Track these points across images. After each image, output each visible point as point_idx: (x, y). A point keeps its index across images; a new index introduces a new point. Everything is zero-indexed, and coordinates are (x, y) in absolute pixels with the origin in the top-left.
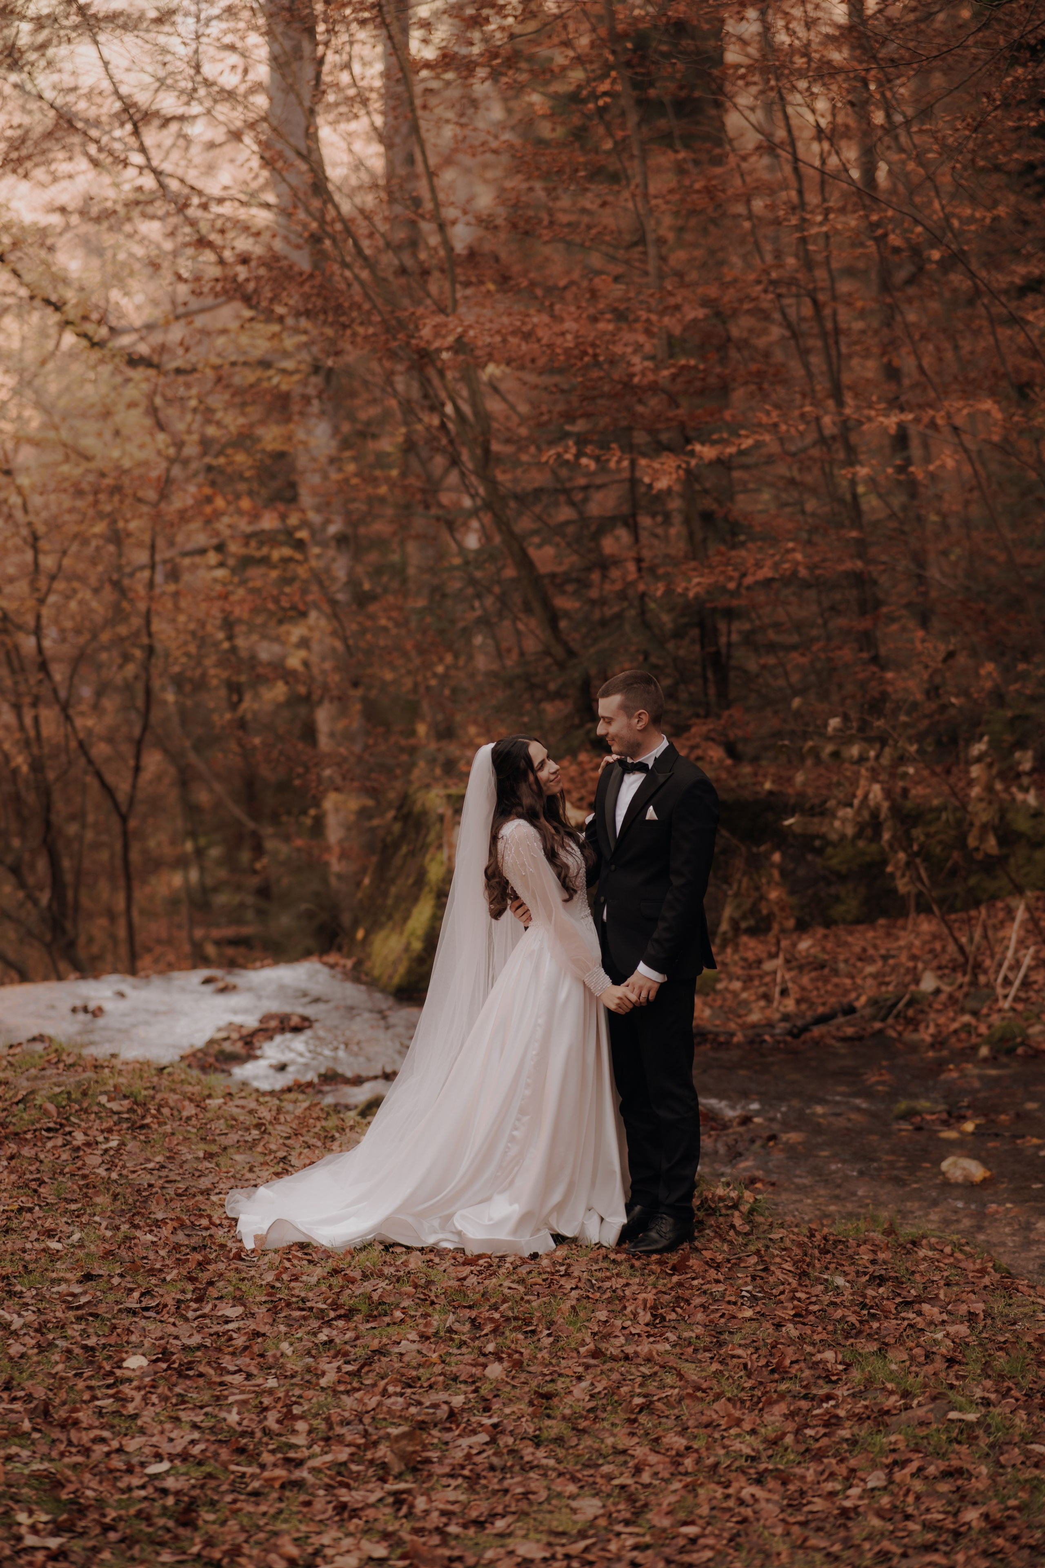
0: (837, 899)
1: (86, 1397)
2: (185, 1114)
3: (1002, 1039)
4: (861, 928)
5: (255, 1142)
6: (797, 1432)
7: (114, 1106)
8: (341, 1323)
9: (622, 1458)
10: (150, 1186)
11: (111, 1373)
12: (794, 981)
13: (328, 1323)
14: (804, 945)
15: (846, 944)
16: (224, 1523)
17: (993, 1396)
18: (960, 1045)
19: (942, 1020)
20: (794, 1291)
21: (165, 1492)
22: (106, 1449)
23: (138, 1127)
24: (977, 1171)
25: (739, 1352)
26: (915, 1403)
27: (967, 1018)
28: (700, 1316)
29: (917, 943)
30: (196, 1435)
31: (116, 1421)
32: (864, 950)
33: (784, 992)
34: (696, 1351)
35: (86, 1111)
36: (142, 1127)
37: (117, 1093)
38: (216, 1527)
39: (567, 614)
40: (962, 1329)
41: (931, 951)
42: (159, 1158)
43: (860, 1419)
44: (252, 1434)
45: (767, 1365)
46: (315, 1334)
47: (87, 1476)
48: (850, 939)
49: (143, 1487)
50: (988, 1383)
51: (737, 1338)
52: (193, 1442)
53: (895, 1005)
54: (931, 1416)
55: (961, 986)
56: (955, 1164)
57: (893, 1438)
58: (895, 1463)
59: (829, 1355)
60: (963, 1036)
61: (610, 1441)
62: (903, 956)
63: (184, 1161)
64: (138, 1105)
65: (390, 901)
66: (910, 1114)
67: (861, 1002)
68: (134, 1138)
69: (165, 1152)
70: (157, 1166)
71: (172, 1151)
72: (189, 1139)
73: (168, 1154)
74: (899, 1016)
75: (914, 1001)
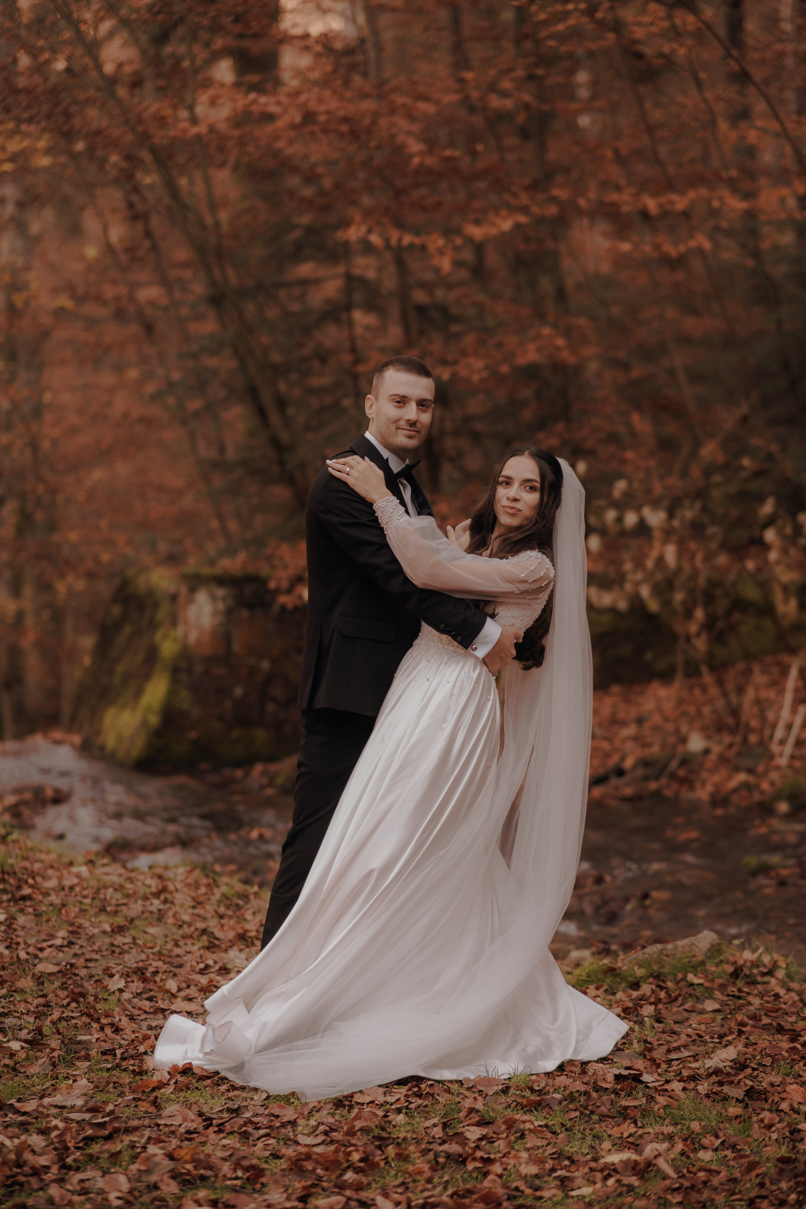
3: (792, 795)
18: (745, 803)
27: (742, 777)
29: (665, 706)
32: (613, 715)
39: (291, 401)
41: (685, 714)
42: (63, 934)
53: (664, 765)
55: (730, 746)
60: (744, 793)
62: (657, 719)
63: (93, 936)
64: (8, 874)
65: (117, 679)
66: (765, 869)
67: (629, 763)
68: (22, 911)
69: (66, 926)
70: (65, 943)
71: (72, 924)
72: (86, 910)
73: (70, 929)
74: (673, 776)
75: (685, 762)
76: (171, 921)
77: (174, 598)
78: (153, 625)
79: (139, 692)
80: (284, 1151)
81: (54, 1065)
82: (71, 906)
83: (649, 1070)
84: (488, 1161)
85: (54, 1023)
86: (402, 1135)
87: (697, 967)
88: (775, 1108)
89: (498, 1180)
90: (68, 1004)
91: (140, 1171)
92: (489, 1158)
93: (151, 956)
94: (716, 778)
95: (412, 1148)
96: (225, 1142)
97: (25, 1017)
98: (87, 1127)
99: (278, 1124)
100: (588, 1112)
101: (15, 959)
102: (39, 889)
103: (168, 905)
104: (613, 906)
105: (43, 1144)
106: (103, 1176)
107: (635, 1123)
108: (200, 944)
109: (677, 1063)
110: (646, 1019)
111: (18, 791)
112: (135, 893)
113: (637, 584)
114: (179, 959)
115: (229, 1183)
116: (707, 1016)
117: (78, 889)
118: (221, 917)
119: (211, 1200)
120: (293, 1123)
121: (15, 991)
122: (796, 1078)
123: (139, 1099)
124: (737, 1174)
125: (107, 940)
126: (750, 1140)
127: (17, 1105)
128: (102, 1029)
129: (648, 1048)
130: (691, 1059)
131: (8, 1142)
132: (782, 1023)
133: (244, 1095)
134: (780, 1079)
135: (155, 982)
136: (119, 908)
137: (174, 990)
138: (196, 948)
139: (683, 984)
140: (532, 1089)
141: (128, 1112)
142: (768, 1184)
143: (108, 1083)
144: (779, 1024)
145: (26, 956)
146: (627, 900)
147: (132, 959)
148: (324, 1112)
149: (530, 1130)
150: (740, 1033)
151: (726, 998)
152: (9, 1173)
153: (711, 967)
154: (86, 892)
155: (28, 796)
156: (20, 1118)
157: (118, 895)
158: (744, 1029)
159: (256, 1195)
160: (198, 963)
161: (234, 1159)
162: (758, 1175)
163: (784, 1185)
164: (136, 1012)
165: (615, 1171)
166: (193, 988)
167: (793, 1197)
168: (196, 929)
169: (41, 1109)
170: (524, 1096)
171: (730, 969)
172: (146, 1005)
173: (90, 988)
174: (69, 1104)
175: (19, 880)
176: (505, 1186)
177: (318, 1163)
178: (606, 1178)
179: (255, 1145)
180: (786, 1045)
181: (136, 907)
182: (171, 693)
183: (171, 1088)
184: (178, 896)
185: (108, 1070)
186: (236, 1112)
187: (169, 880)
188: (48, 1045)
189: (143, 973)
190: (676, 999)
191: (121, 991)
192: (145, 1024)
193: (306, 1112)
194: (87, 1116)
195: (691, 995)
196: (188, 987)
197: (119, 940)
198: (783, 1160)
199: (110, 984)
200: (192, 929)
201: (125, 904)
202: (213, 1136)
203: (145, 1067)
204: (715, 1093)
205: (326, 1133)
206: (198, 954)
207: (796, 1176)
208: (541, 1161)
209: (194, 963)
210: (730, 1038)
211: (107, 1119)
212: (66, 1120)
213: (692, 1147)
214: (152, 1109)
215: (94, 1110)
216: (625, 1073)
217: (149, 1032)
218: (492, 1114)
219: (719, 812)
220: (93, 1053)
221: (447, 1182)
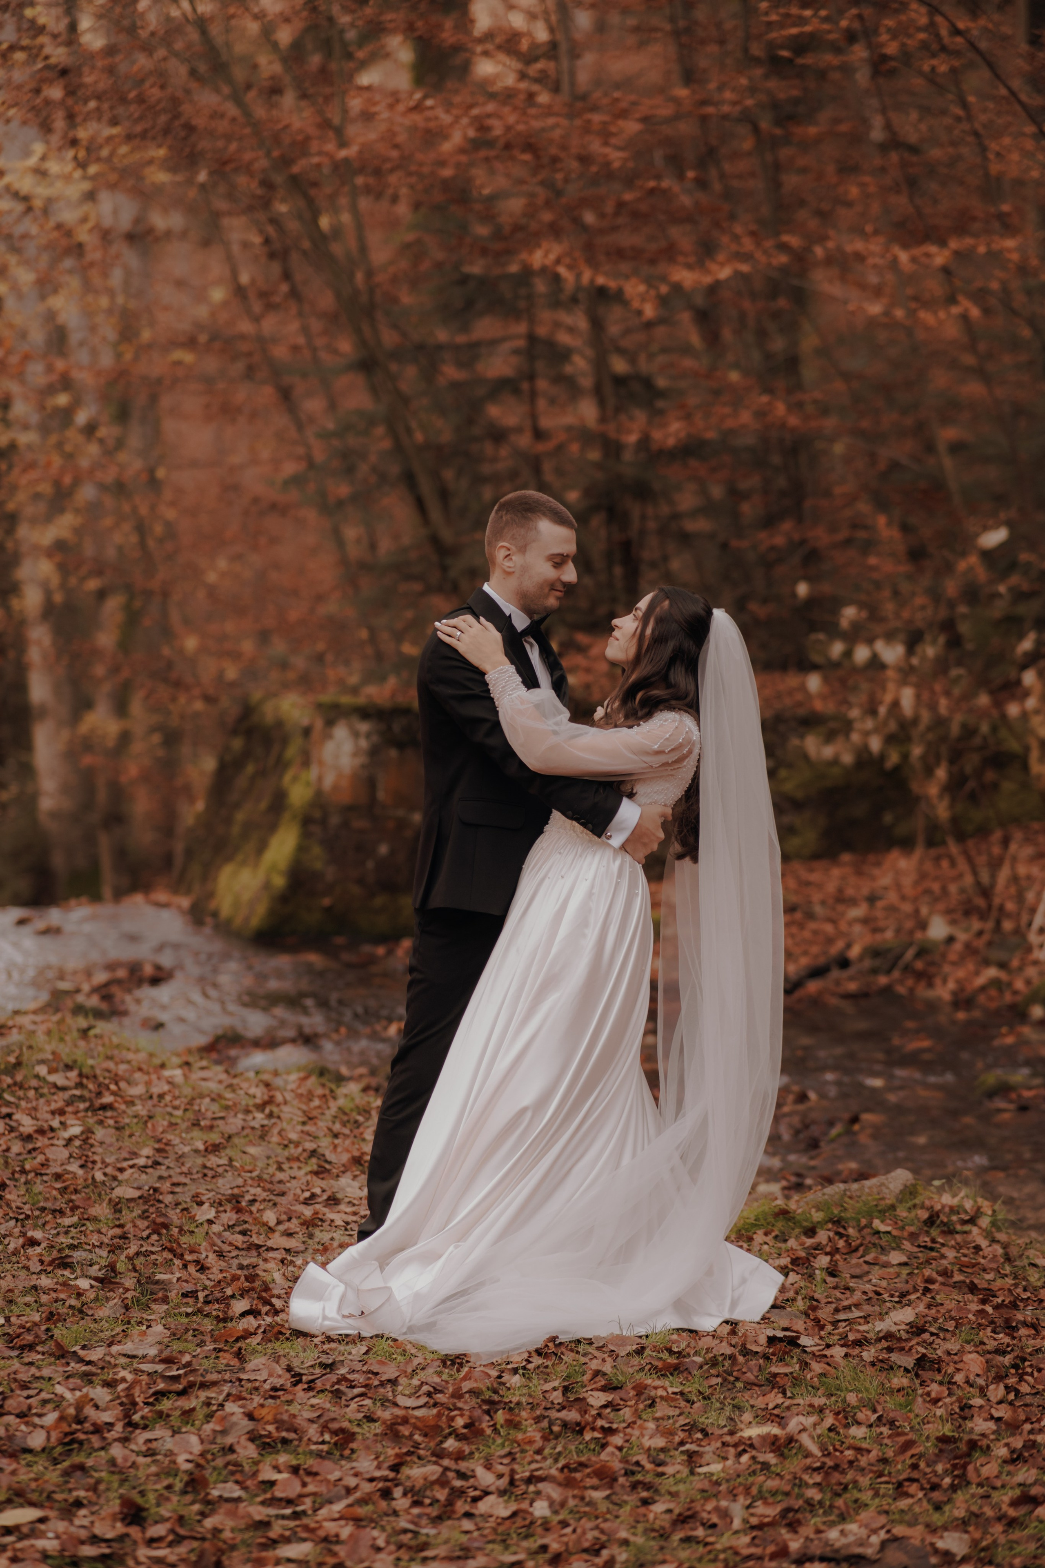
5: (267, 1129)
7: (58, 1079)
10: (154, 1190)
18: (993, 1005)
23: (99, 1108)
27: (992, 972)
29: (903, 881)
32: (840, 890)
36: (104, 1107)
37: (56, 1063)
41: (928, 892)
48: (823, 878)
53: (900, 956)
55: (980, 933)
60: (993, 992)
62: (892, 897)
63: (182, 1156)
64: (87, 1078)
65: (236, 830)
66: (1003, 1090)
67: (855, 952)
68: (101, 1122)
69: (151, 1143)
70: (150, 1163)
71: (159, 1141)
72: (176, 1124)
73: (157, 1146)
74: (908, 969)
75: (923, 951)
76: (275, 1139)
77: (307, 732)
78: (281, 765)
79: (262, 847)
80: (379, 1413)
81: (127, 1308)
82: (158, 1118)
83: (810, 1332)
84: (609, 1431)
85: (130, 1259)
86: (515, 1399)
87: (887, 1211)
88: (946, 1380)
89: (617, 1453)
90: (148, 1237)
91: (214, 1431)
92: (610, 1429)
93: (250, 1182)
94: (961, 973)
95: (524, 1414)
96: (314, 1401)
97: (97, 1250)
98: (159, 1381)
99: (376, 1383)
100: (732, 1379)
101: (90, 1181)
102: (122, 1097)
103: (273, 1121)
104: (815, 1131)
105: (108, 1398)
106: (173, 1436)
107: (784, 1393)
108: (309, 1169)
109: (844, 1324)
110: (817, 1272)
111: (111, 967)
112: (235, 1104)
113: (867, 734)
114: (281, 1186)
115: (313, 1447)
116: (891, 1270)
117: (168, 1098)
118: (336, 1136)
119: (292, 1466)
120: (394, 1382)
121: (88, 1219)
122: (976, 1346)
123: (220, 1350)
124: (890, 1453)
125: (200, 1161)
126: (912, 1416)
127: (81, 1353)
128: (185, 1266)
129: (813, 1305)
130: (862, 1321)
131: (68, 1395)
132: (976, 1281)
133: (342, 1348)
134: (958, 1347)
135: (251, 1212)
136: (216, 1123)
137: (272, 1223)
138: (302, 1172)
139: (866, 1231)
140: (670, 1351)
141: (206, 1364)
142: (922, 1465)
143: (187, 1330)
144: (972, 1282)
145: (103, 1178)
146: (831, 1124)
147: (226, 1185)
148: (430, 1371)
149: (662, 1397)
150: (926, 1290)
151: (916, 1249)
152: (67, 1429)
153: (902, 1212)
154: (177, 1103)
155: (121, 973)
156: (84, 1368)
157: (215, 1107)
158: (931, 1287)
159: (343, 1463)
160: (303, 1191)
161: (322, 1421)
162: (912, 1456)
163: (940, 1468)
164: (226, 1248)
165: (752, 1446)
166: (294, 1221)
167: (947, 1480)
168: (304, 1150)
169: (108, 1358)
170: (661, 1359)
171: (924, 1215)
172: (239, 1239)
173: (175, 1218)
174: (140, 1353)
175: (100, 1085)
176: (624, 1460)
177: (416, 1427)
178: (740, 1455)
179: (347, 1406)
180: (974, 1307)
181: (235, 1122)
182: (301, 849)
183: (258, 1338)
184: (285, 1109)
185: (187, 1315)
186: (330, 1367)
187: (278, 1089)
188: (122, 1284)
189: (238, 1202)
190: (856, 1250)
191: (210, 1222)
192: (235, 1262)
193: (409, 1370)
194: (160, 1368)
195: (874, 1245)
196: (289, 1219)
197: (213, 1161)
198: (943, 1440)
199: (199, 1213)
200: (300, 1149)
201: (222, 1118)
202: (301, 1394)
203: (230, 1313)
204: (882, 1361)
205: (429, 1394)
206: (304, 1180)
207: (956, 1458)
208: (670, 1433)
209: (299, 1191)
210: (913, 1297)
211: (181, 1372)
212: (136, 1371)
213: (844, 1421)
214: (235, 1362)
215: (169, 1361)
216: (780, 1334)
217: (239, 1272)
218: (620, 1378)
219: (961, 1016)
220: (172, 1295)
221: (560, 1453)
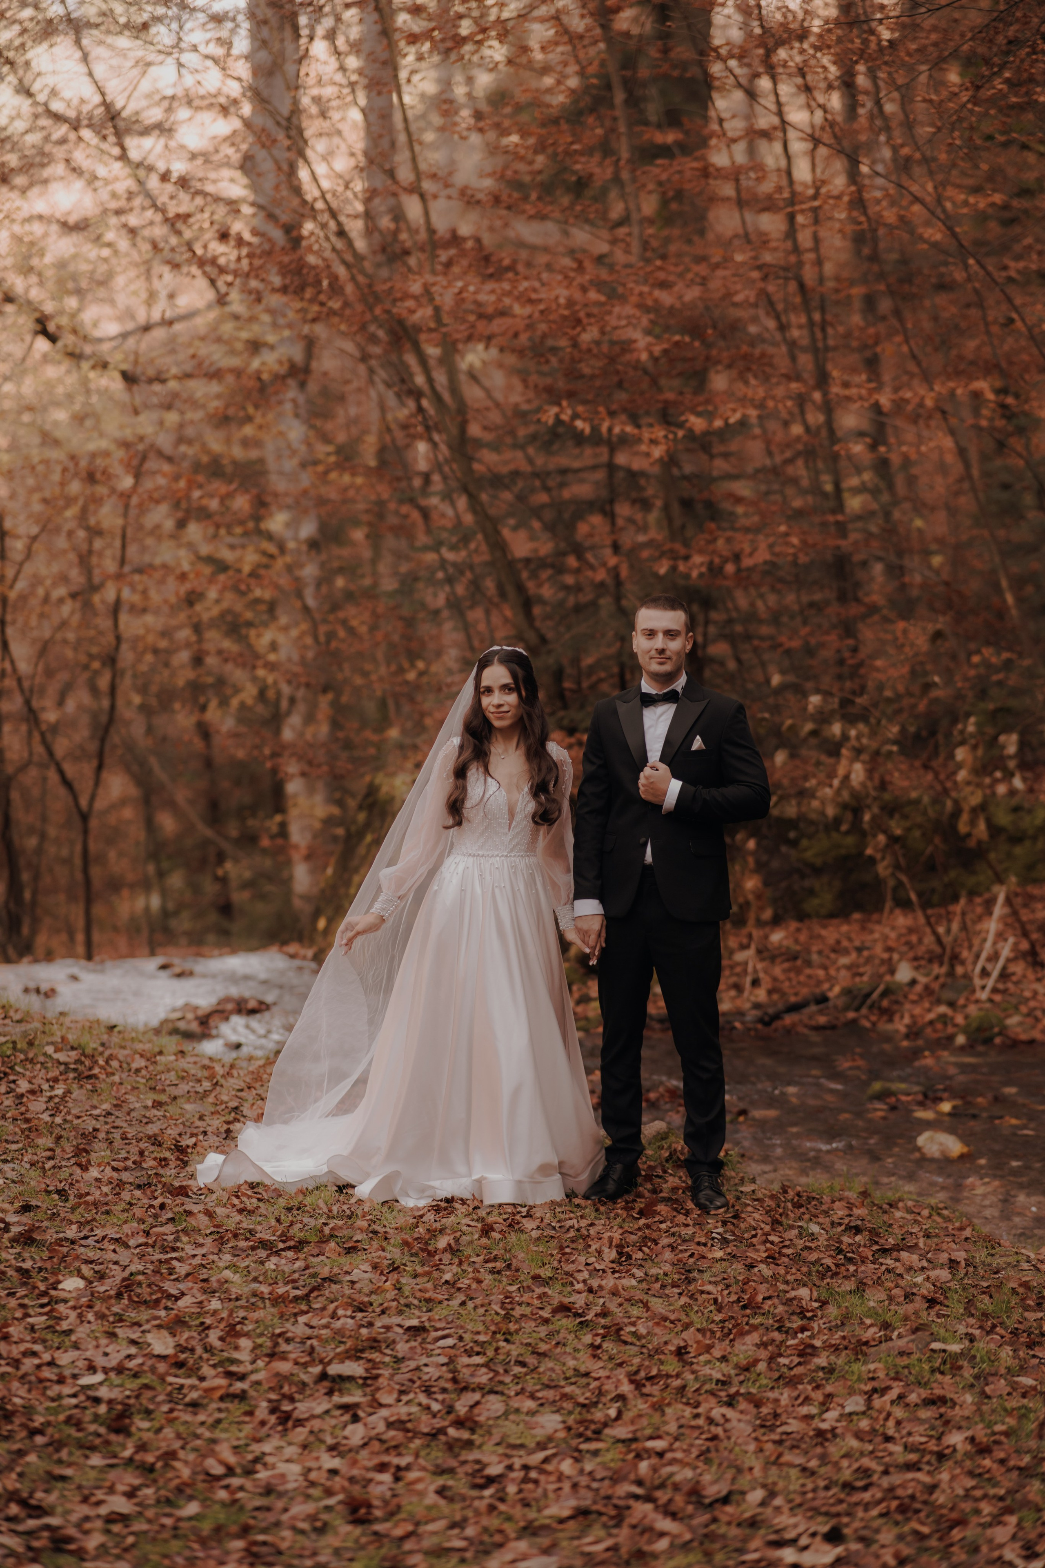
0: (811, 892)
1: (18, 1314)
2: (134, 1066)
3: (979, 1029)
4: (835, 921)
5: (206, 1094)
6: (771, 1359)
7: (61, 1057)
8: (290, 1254)
9: (584, 1381)
10: (95, 1130)
11: (45, 1294)
12: (766, 972)
13: (277, 1253)
14: (777, 937)
15: (819, 936)
16: (159, 1430)
17: (977, 1332)
18: (935, 1036)
19: (917, 1011)
20: (767, 1234)
21: (97, 1401)
22: (37, 1361)
23: (85, 1077)
24: (954, 1146)
25: (710, 1288)
26: (895, 1335)
27: (943, 1009)
28: (668, 1255)
29: (893, 935)
30: (133, 1350)
31: (49, 1336)
32: (838, 942)
33: (756, 983)
34: (663, 1286)
35: (31, 1061)
36: (89, 1077)
37: (63, 1045)
38: (150, 1435)
39: (541, 601)
40: (944, 1274)
41: (908, 943)
42: (106, 1106)
43: (836, 1349)
44: (192, 1350)
45: (738, 1301)
46: (262, 1263)
47: (15, 1384)
48: (824, 932)
49: (74, 1396)
50: (972, 1321)
51: (706, 1276)
52: (129, 1357)
53: (868, 995)
54: (912, 1346)
55: (937, 978)
56: (932, 1139)
57: (872, 1367)
58: (875, 1390)
59: (804, 1292)
60: (939, 1026)
61: (571, 1363)
63: (132, 1109)
64: (86, 1056)
67: (835, 991)
68: (81, 1087)
69: (112, 1100)
71: (119, 1099)
73: (115, 1102)
74: (874, 1007)
75: (889, 992)
101: (50, 1124)
102: (106, 1070)
125: (143, 1113)
136: (169, 1088)
145: (61, 1122)
175: (93, 1062)
219: (909, 1044)
